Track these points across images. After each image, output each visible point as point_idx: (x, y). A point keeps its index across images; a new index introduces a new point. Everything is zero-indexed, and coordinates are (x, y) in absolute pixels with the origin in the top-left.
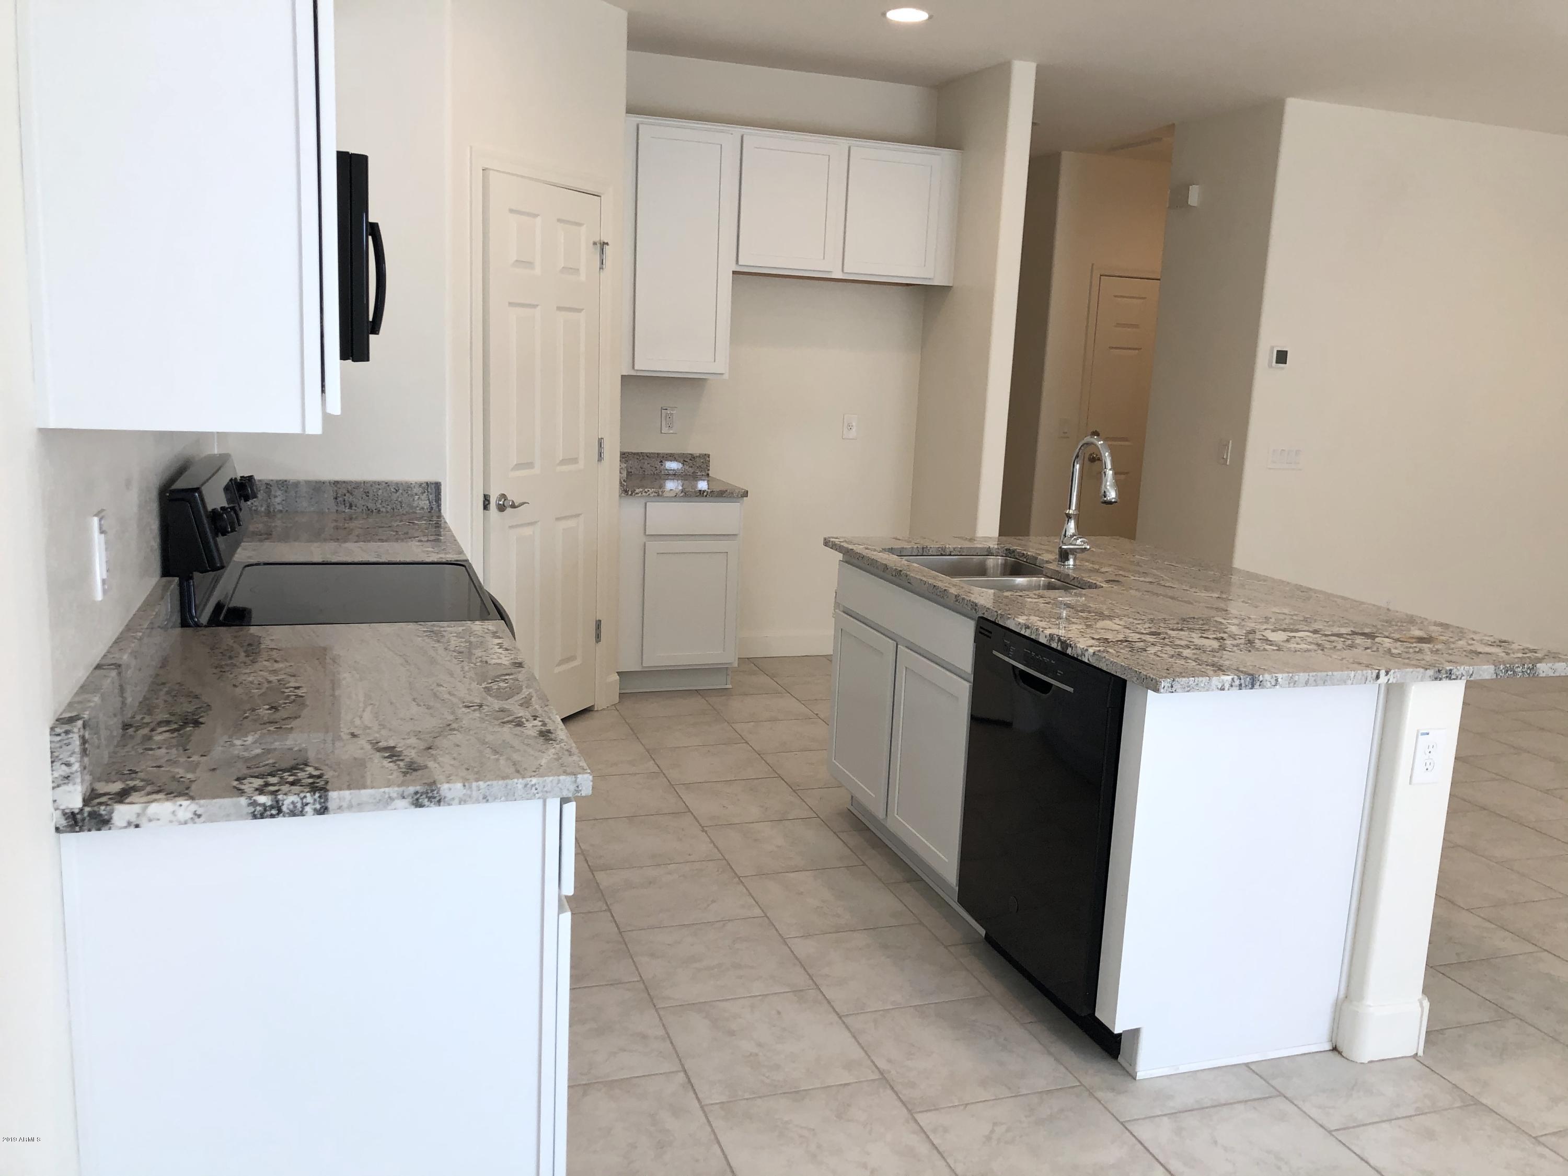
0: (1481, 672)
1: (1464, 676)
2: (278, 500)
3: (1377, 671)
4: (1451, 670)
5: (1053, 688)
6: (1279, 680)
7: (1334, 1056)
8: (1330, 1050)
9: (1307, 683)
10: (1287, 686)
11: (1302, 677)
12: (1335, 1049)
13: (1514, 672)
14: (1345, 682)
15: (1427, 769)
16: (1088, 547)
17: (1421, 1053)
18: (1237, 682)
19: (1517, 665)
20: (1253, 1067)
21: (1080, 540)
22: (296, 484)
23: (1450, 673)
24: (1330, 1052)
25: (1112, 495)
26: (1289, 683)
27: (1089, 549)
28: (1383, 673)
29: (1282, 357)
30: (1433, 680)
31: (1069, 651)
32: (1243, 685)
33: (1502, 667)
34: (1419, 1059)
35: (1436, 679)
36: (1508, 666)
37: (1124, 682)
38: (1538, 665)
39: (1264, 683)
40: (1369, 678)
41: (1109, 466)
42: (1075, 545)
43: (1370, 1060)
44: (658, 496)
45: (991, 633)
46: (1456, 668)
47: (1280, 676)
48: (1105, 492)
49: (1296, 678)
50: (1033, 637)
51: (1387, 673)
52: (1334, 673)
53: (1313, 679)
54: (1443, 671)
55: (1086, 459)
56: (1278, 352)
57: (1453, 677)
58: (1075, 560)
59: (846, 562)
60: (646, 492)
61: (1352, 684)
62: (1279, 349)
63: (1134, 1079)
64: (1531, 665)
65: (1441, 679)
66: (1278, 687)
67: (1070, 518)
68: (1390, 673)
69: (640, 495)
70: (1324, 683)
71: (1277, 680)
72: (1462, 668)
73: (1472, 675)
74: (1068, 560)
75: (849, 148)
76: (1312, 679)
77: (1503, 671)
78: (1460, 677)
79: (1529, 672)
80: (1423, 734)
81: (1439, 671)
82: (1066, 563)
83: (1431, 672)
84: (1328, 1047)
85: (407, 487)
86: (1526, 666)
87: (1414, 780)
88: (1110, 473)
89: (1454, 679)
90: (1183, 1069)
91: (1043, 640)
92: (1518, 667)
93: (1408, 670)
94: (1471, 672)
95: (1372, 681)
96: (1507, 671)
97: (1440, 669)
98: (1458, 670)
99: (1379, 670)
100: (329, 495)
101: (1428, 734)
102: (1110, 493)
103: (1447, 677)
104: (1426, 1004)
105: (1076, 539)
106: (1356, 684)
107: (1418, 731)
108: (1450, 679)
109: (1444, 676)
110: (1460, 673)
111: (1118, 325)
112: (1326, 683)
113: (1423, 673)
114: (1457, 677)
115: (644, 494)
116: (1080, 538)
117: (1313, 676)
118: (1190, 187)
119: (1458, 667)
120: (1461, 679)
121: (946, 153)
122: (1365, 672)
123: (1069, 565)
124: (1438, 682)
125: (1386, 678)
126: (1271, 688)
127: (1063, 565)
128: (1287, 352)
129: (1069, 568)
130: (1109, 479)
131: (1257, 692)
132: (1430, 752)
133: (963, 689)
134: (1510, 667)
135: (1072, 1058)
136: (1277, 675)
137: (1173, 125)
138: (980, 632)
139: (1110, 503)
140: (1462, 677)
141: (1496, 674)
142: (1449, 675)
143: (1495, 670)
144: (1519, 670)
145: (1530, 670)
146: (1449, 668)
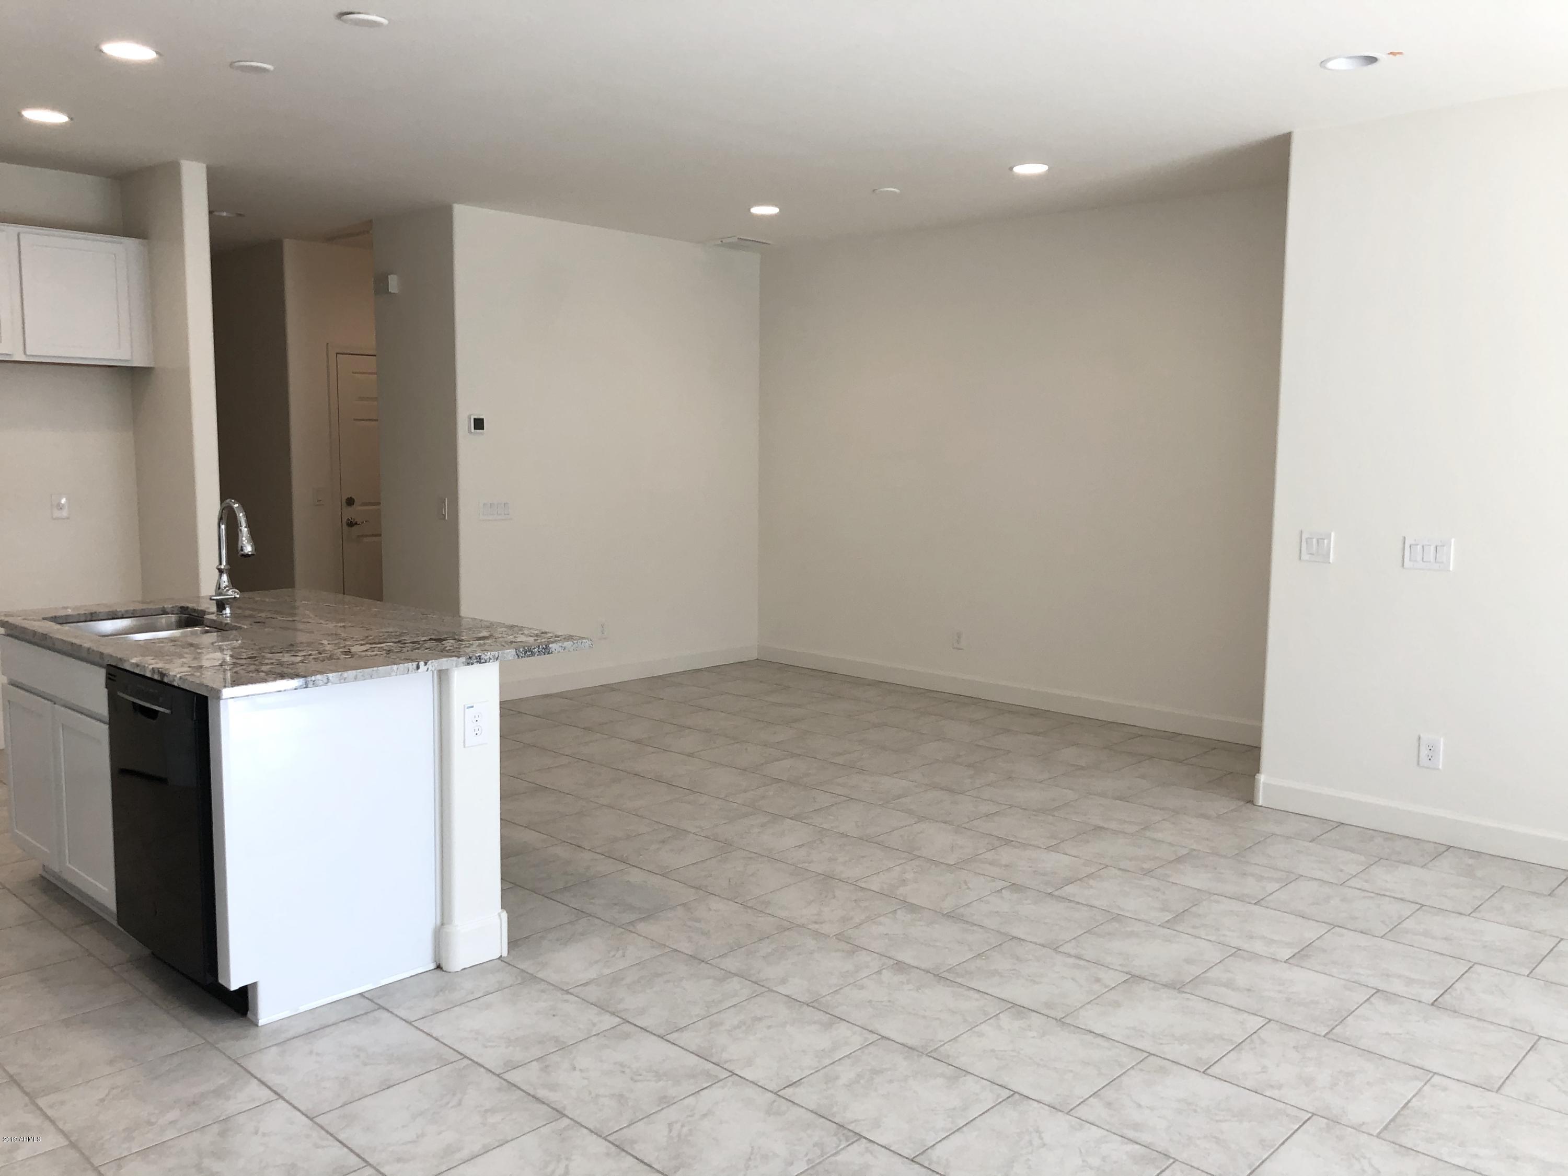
0: (505, 655)
1: (490, 659)
3: (417, 663)
4: (480, 656)
5: (159, 714)
6: (330, 678)
7: (438, 972)
8: (435, 969)
9: (356, 679)
10: (338, 682)
11: (352, 673)
12: (439, 967)
13: (532, 652)
14: (390, 675)
15: (477, 734)
16: (238, 596)
17: (505, 954)
20: (366, 995)
21: (231, 590)
23: (480, 659)
24: (436, 970)
25: (248, 549)
26: (340, 680)
27: (239, 598)
28: (422, 664)
29: (479, 424)
30: (466, 665)
31: (166, 680)
33: (521, 650)
34: (503, 959)
35: (468, 664)
36: (526, 648)
37: (206, 698)
38: (550, 646)
39: (317, 682)
40: (410, 670)
41: (244, 524)
42: (228, 595)
45: (115, 676)
46: (484, 654)
47: (330, 675)
48: (242, 547)
49: (346, 675)
50: (142, 673)
51: (426, 664)
52: (379, 668)
53: (361, 674)
54: (474, 658)
55: (345, 524)
56: (475, 419)
57: (482, 661)
58: (231, 608)
59: (8, 635)
61: (396, 675)
62: (476, 417)
63: (257, 1025)
64: (544, 646)
65: (472, 664)
66: (329, 684)
67: (223, 572)
68: (428, 664)
70: (371, 677)
71: (328, 679)
72: (489, 653)
73: (498, 658)
74: (224, 609)
75: (18, 235)
77: (523, 652)
78: (488, 661)
79: (543, 651)
80: (468, 708)
81: (470, 658)
82: (224, 612)
83: (463, 659)
84: (432, 966)
86: (540, 647)
87: (466, 745)
88: (245, 530)
89: (484, 663)
90: (303, 1009)
91: (149, 675)
92: (534, 648)
93: (444, 659)
94: (497, 656)
95: (414, 672)
96: (526, 652)
97: (471, 656)
98: (486, 655)
99: (419, 662)
101: (472, 707)
102: (246, 547)
103: (477, 662)
104: (505, 915)
105: (228, 590)
106: (400, 675)
107: (464, 706)
108: (480, 663)
109: (475, 661)
110: (488, 657)
111: (361, 399)
112: (373, 677)
113: (456, 661)
114: (486, 661)
116: (232, 589)
117: (360, 672)
118: (389, 277)
119: (486, 654)
120: (489, 662)
121: (130, 243)
122: (406, 665)
123: (226, 614)
124: (471, 666)
125: (426, 668)
126: (323, 685)
127: (222, 615)
128: (483, 419)
129: (227, 617)
130: (245, 535)
132: (477, 721)
133: (102, 732)
134: (528, 648)
135: (204, 1024)
136: (327, 675)
137: (371, 221)
138: (110, 679)
139: (247, 556)
140: (491, 661)
141: (517, 655)
142: (479, 660)
143: (516, 652)
144: (536, 650)
145: (545, 649)
146: (479, 654)
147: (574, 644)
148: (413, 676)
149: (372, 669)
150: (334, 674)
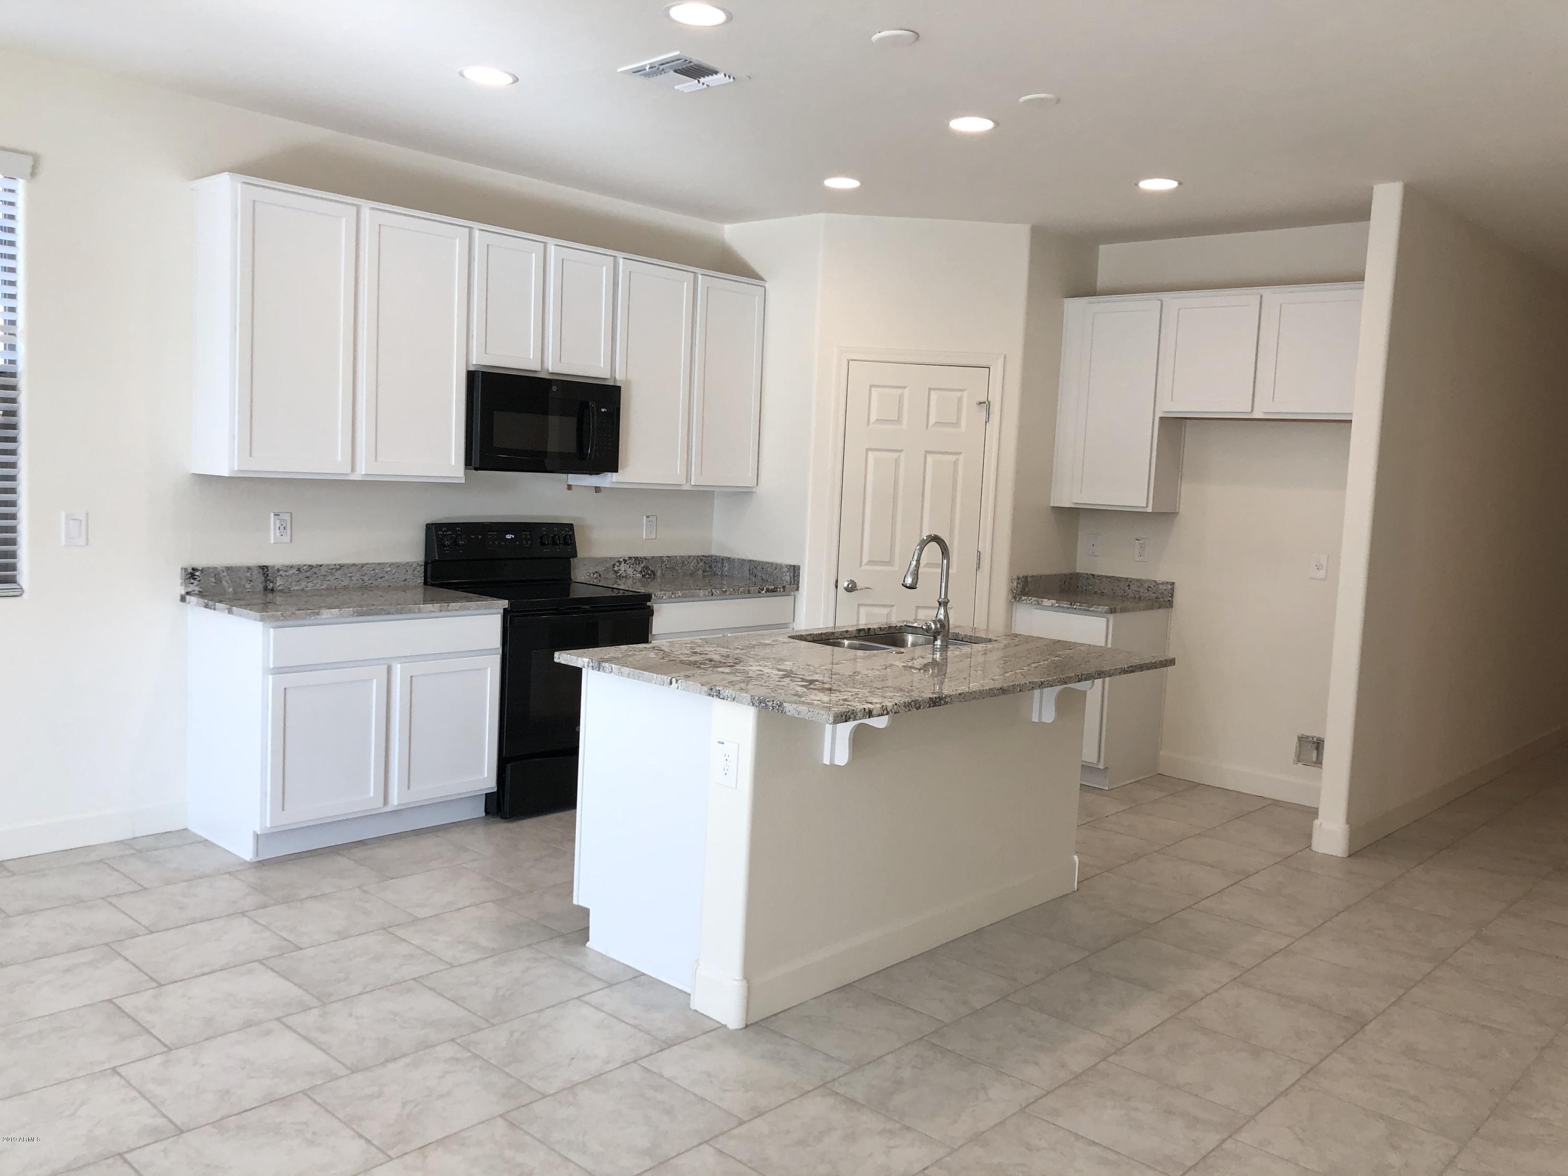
0: (743, 699)
1: (728, 698)
2: (726, 569)
3: (672, 678)
4: (719, 691)
6: (613, 669)
9: (628, 676)
10: (618, 675)
13: (766, 704)
15: (725, 774)
18: (591, 664)
19: (768, 700)
22: (734, 559)
23: (719, 693)
28: (674, 680)
30: (707, 695)
32: (594, 667)
33: (756, 698)
35: (710, 695)
36: (761, 698)
38: (785, 704)
40: (665, 683)
43: (697, 1009)
44: (1038, 604)
46: (724, 690)
47: (613, 666)
49: (622, 670)
51: (677, 681)
53: (633, 673)
54: (714, 690)
57: (721, 696)
60: (1029, 600)
64: (779, 702)
66: (613, 673)
69: (1025, 601)
71: (612, 669)
72: (728, 691)
76: (631, 673)
77: (758, 701)
78: (726, 698)
79: (777, 708)
80: (720, 743)
81: (711, 689)
83: (705, 688)
85: (777, 567)
86: (775, 702)
87: (718, 782)
89: (722, 699)
92: (768, 701)
93: (690, 682)
94: (734, 697)
95: (668, 686)
96: (761, 703)
98: (725, 692)
100: (746, 568)
101: (724, 742)
103: (717, 695)
108: (719, 697)
109: (715, 694)
110: (726, 694)
113: (700, 687)
114: (724, 698)
115: (1028, 602)
117: (632, 671)
122: (665, 677)
124: (711, 698)
131: (601, 673)
134: (763, 699)
140: (728, 699)
141: (752, 702)
142: (719, 695)
143: (751, 699)
144: (770, 704)
145: (779, 706)
146: (720, 689)
147: (809, 711)
148: (666, 688)
149: (639, 671)
150: (616, 666)
